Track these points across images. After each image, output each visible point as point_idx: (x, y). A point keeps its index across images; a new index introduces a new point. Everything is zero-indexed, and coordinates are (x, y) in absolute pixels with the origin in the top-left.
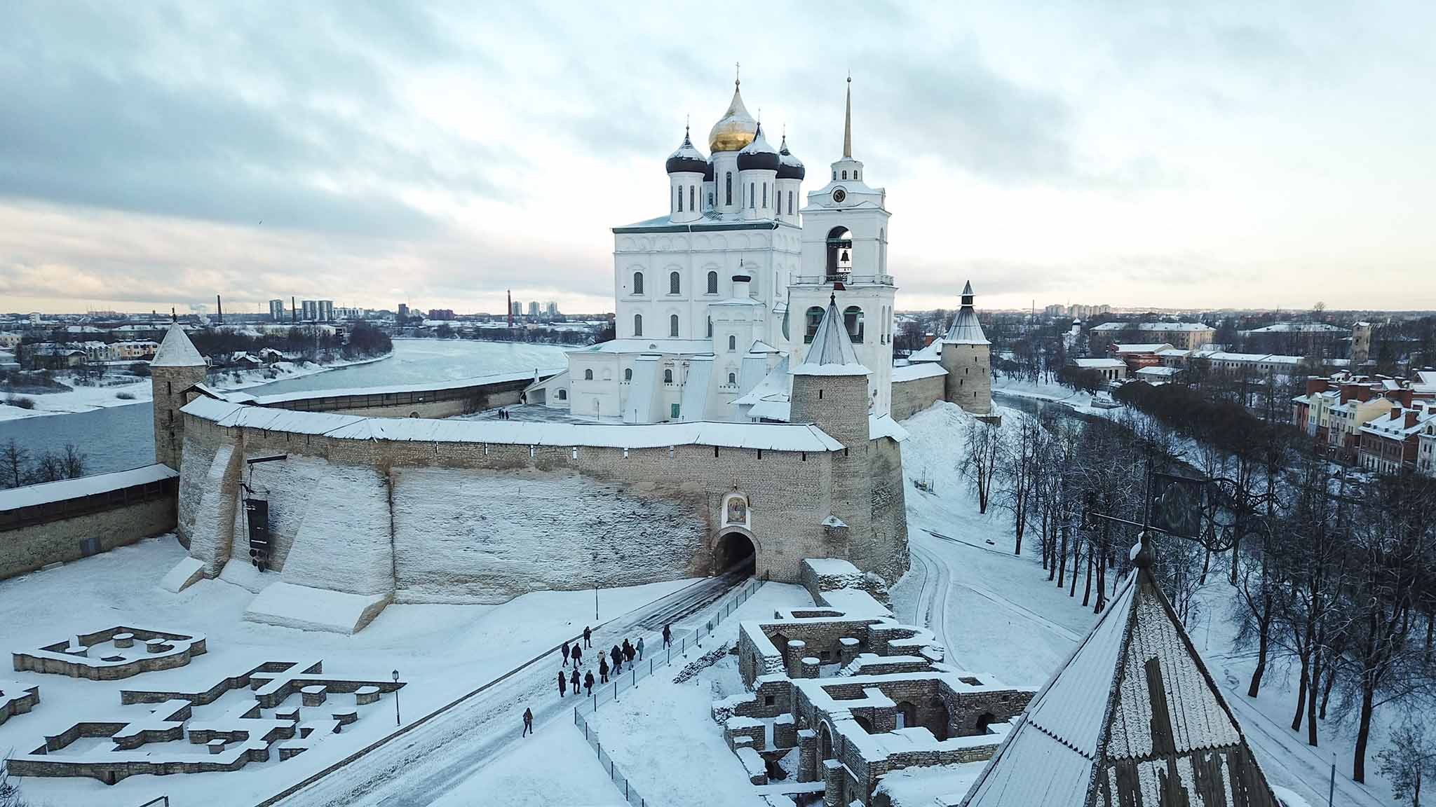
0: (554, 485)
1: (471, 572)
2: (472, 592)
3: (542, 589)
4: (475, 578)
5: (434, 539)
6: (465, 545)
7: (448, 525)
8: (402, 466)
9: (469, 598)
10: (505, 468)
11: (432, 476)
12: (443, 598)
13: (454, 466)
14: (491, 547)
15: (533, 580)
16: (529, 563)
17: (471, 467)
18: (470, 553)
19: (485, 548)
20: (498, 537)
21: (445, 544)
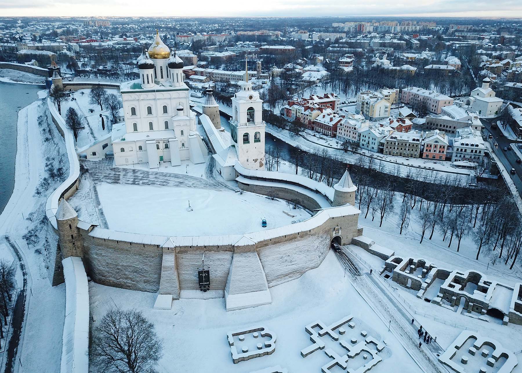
0: (305, 241)
1: (289, 272)
2: (290, 277)
3: (309, 270)
4: (291, 273)
5: (276, 266)
6: (286, 265)
7: (279, 261)
8: (260, 247)
9: (290, 279)
10: (291, 240)
11: (270, 248)
12: (283, 281)
13: (276, 243)
14: (293, 263)
15: (306, 268)
16: (304, 264)
17: (281, 242)
18: (288, 267)
19: (291, 264)
20: (294, 260)
21: (280, 266)
